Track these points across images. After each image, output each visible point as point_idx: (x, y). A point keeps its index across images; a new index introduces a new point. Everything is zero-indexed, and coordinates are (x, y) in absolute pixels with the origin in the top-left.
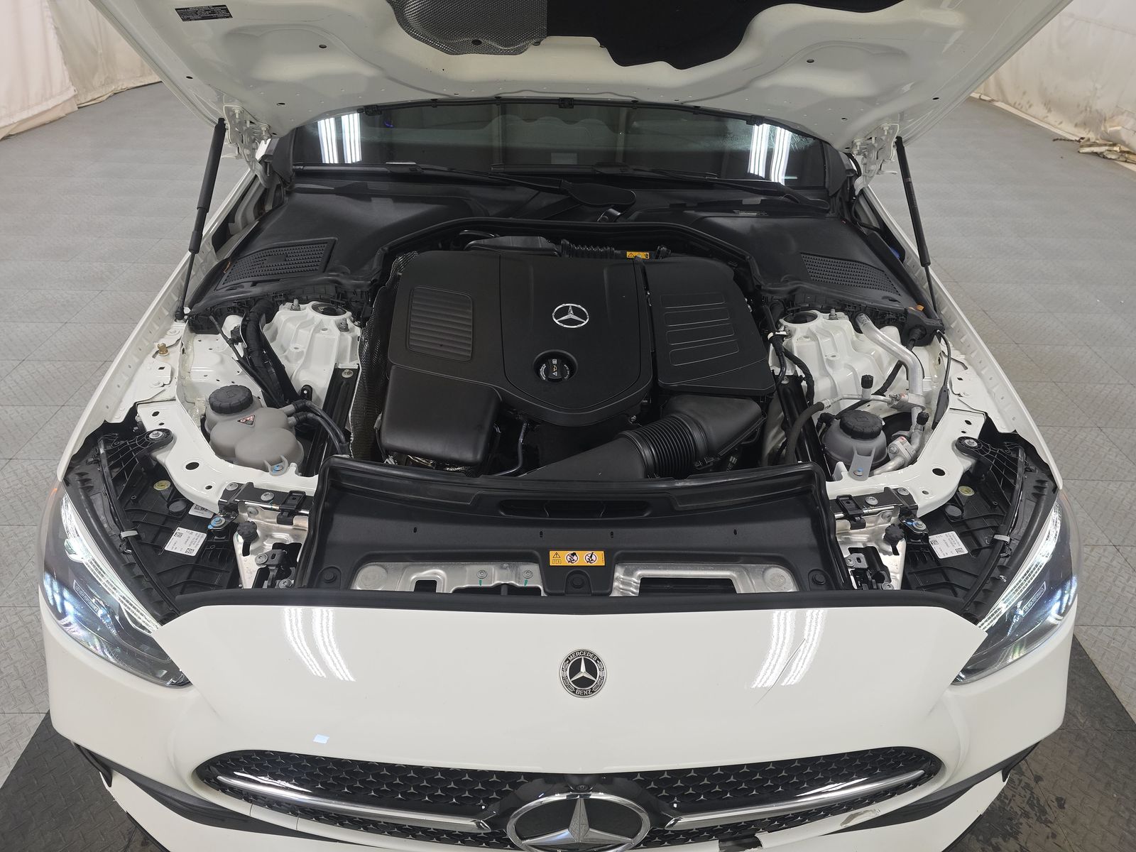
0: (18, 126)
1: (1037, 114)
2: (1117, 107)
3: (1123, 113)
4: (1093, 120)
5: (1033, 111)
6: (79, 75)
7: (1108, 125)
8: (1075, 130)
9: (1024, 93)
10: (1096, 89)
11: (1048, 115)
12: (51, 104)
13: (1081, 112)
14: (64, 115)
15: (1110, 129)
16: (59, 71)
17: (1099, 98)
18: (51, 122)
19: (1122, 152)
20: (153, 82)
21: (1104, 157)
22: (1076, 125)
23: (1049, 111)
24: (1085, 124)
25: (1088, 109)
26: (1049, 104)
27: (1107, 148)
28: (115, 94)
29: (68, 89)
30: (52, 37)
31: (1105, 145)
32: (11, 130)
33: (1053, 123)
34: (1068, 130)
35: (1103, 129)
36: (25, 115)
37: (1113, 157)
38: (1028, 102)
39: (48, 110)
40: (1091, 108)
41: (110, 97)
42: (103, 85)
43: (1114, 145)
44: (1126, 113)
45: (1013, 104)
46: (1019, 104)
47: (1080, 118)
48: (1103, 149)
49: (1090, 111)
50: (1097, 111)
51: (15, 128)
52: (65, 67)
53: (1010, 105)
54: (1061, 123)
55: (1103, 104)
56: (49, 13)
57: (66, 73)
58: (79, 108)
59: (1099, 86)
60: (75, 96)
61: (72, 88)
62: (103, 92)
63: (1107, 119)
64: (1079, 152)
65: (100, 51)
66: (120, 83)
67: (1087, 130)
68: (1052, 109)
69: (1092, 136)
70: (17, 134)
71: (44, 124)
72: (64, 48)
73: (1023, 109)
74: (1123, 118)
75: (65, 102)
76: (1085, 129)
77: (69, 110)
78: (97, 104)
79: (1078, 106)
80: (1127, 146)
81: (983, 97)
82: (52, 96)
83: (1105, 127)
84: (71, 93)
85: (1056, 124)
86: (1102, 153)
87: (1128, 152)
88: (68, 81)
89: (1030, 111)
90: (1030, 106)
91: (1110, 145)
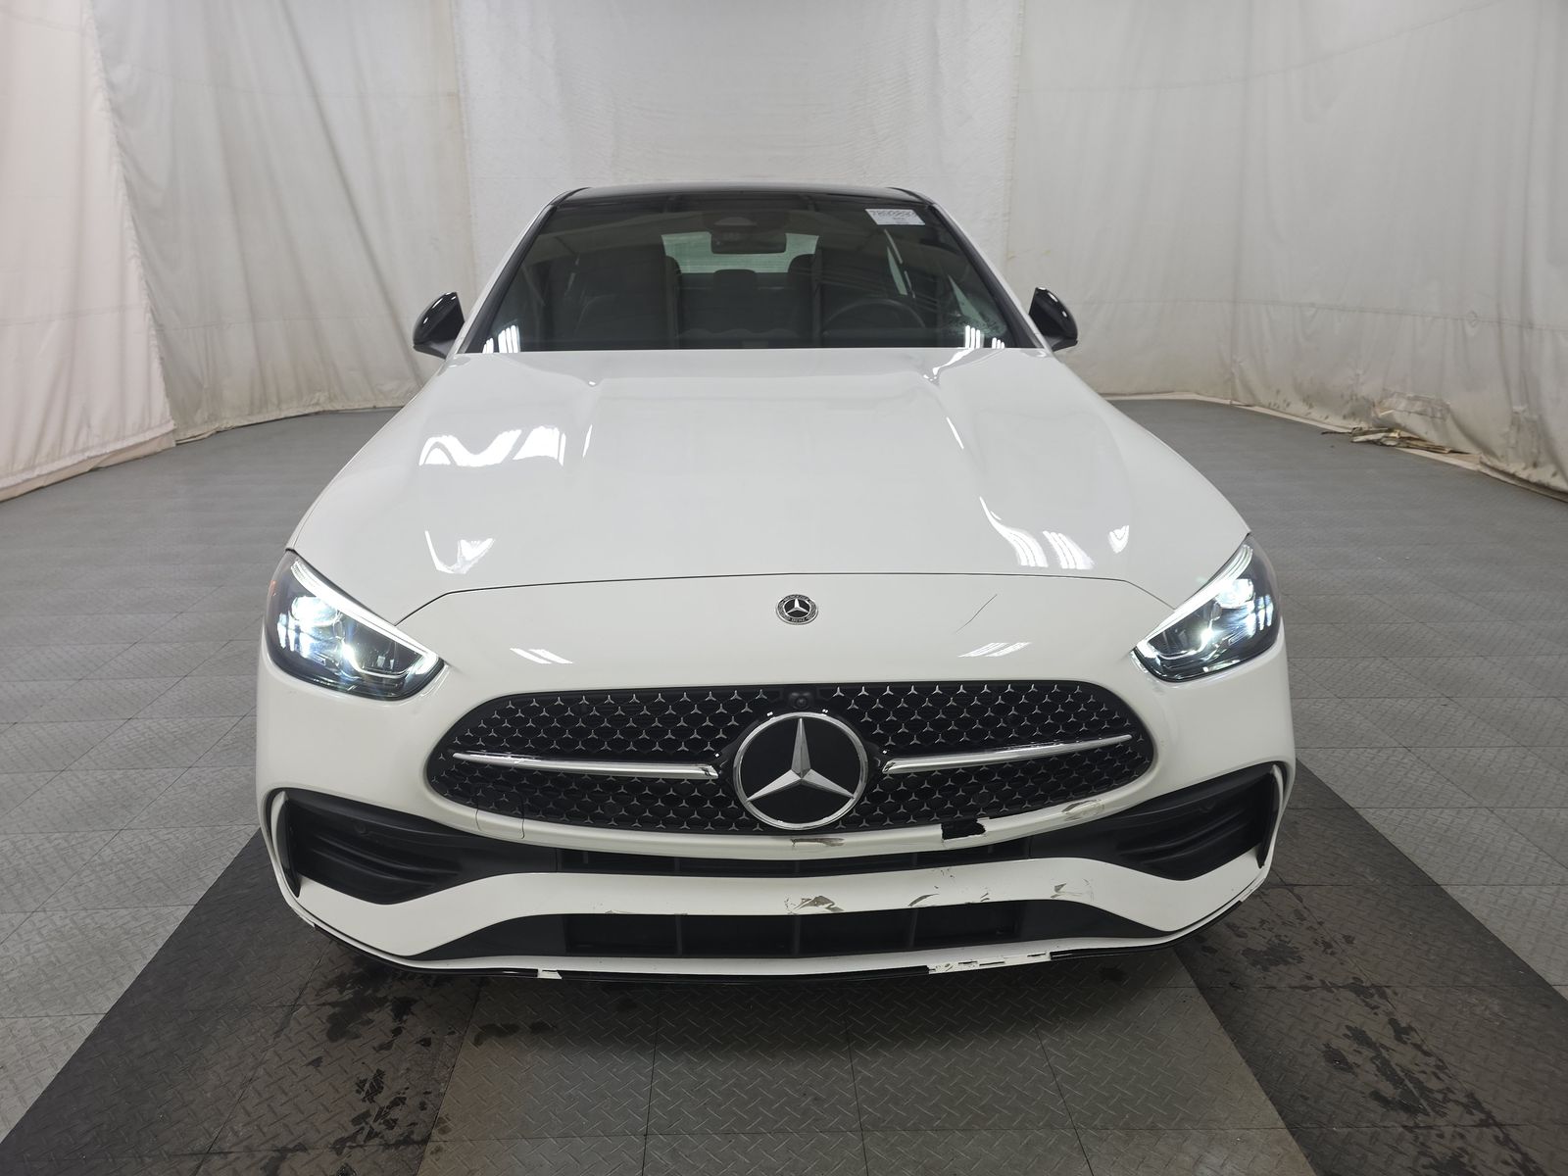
0: (109, 458)
1: (1298, 411)
2: (1384, 390)
3: (1392, 395)
4: (1360, 408)
5: (1292, 409)
6: (181, 408)
7: (1378, 410)
8: (1345, 423)
9: (1278, 392)
10: (1358, 375)
11: (1310, 411)
12: (148, 436)
13: (1347, 402)
14: (159, 450)
15: (1381, 415)
16: (160, 404)
17: (1362, 384)
18: (145, 456)
19: (1402, 439)
20: (262, 421)
21: (1383, 445)
22: (1345, 417)
23: (1311, 406)
24: (1353, 415)
25: (1354, 398)
26: (1308, 400)
27: (1383, 434)
28: (218, 432)
29: (169, 421)
30: (156, 365)
31: (1381, 432)
32: (102, 461)
33: (1318, 418)
34: (1336, 423)
35: (1373, 415)
36: (119, 446)
37: (1393, 443)
38: (1285, 401)
39: (145, 443)
40: (1356, 395)
41: (211, 435)
42: (206, 422)
43: (1390, 430)
44: (1395, 395)
45: (1267, 405)
46: (1275, 405)
47: (1346, 411)
48: (1379, 436)
49: (1357, 399)
50: (1363, 398)
51: (105, 460)
52: (166, 400)
53: (1263, 406)
54: (1327, 418)
55: (1368, 389)
56: (155, 342)
57: (167, 406)
58: (178, 444)
59: (1360, 372)
60: (173, 431)
61: (172, 422)
62: (207, 429)
63: (1376, 404)
64: (1352, 442)
65: (205, 386)
66: (225, 422)
67: (1358, 420)
68: (1313, 404)
69: (1364, 426)
70: (107, 467)
71: (137, 459)
72: (167, 379)
73: (1281, 409)
74: (1394, 399)
75: (163, 435)
76: (1354, 420)
77: (165, 445)
78: (196, 441)
79: (1342, 396)
80: (1407, 431)
81: (1234, 402)
82: (150, 428)
83: (1375, 413)
84: (171, 426)
85: (1322, 419)
86: (1379, 440)
87: (1409, 438)
88: (168, 414)
89: (1288, 410)
90: (1288, 405)
91: (1386, 431)
